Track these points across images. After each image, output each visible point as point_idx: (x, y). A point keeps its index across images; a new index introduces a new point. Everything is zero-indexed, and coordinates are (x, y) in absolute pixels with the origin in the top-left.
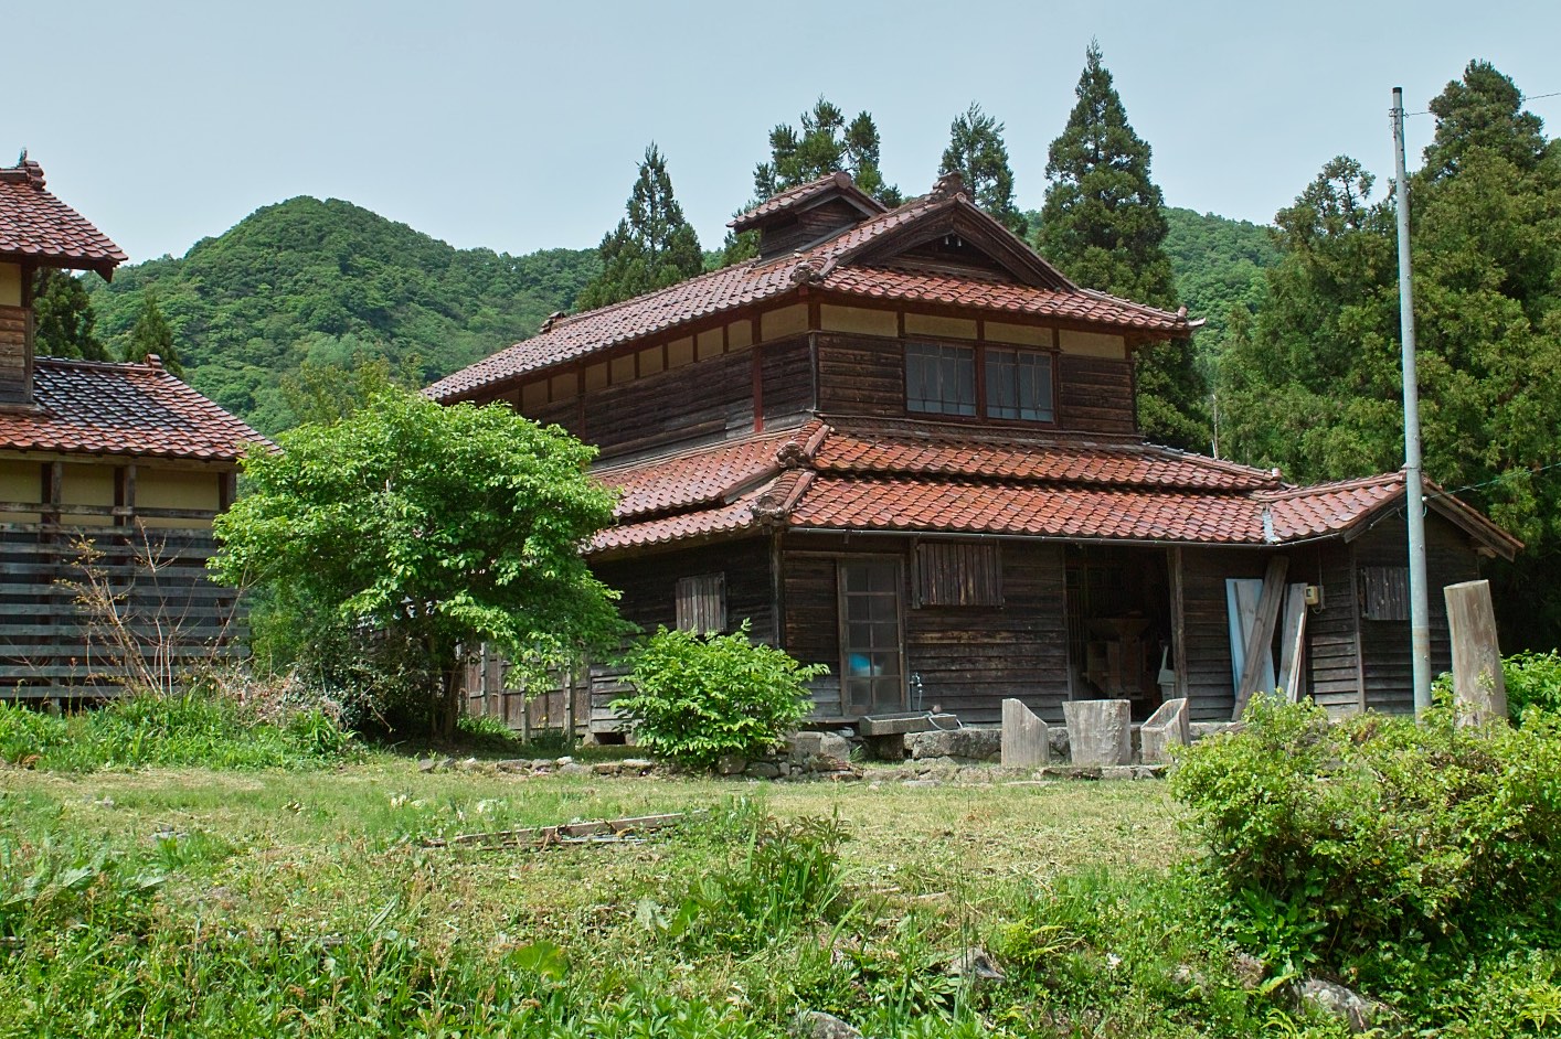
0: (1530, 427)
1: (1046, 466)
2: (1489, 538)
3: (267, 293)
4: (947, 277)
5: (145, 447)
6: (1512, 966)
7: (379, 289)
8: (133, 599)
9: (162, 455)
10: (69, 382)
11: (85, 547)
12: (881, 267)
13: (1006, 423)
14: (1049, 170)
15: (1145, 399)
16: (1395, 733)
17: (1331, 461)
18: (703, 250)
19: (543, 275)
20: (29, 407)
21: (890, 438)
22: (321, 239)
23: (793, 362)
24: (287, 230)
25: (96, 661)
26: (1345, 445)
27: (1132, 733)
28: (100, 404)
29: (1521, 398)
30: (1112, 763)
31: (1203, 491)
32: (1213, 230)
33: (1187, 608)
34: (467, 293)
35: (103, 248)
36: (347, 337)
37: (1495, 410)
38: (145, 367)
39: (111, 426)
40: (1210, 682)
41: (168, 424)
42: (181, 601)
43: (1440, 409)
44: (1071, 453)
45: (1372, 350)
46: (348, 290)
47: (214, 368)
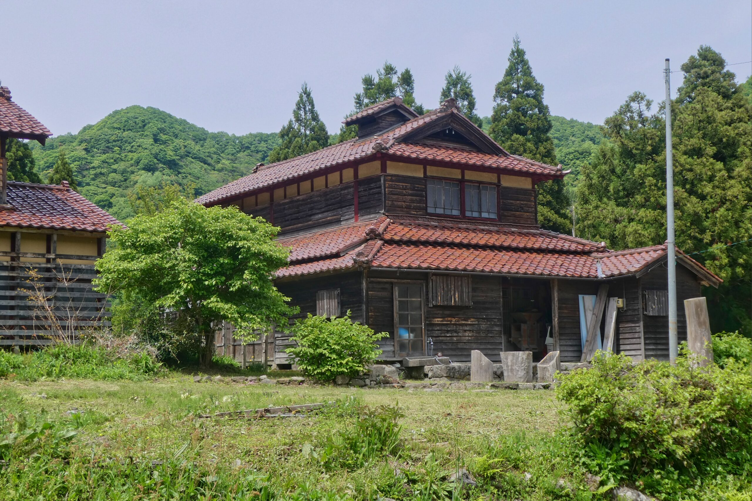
0: (726, 224)
1: (494, 240)
2: (706, 277)
3: (118, 152)
4: (447, 148)
5: (61, 225)
6: (720, 482)
7: (173, 151)
8: (56, 298)
9: (70, 229)
10: (24, 194)
11: (33, 273)
12: (416, 144)
13: (474, 219)
14: (495, 97)
15: (540, 208)
16: (664, 370)
17: (630, 239)
18: (329, 134)
19: (251, 145)
20: (5, 205)
21: (419, 225)
22: (144, 126)
23: (373, 188)
24: (128, 121)
25: (38, 328)
26: (636, 231)
27: (533, 368)
28: (39, 204)
29: (722, 210)
30: (523, 382)
31: (568, 252)
32: (573, 127)
33: (559, 308)
34: (215, 153)
35: (41, 129)
36: (157, 173)
37: (710, 215)
38: (61, 187)
39: (45, 215)
40: (570, 344)
41: (72, 214)
42: (79, 299)
43: (683, 215)
44: (505, 233)
45: (650, 186)
46: (157, 151)
47: (92, 188)
